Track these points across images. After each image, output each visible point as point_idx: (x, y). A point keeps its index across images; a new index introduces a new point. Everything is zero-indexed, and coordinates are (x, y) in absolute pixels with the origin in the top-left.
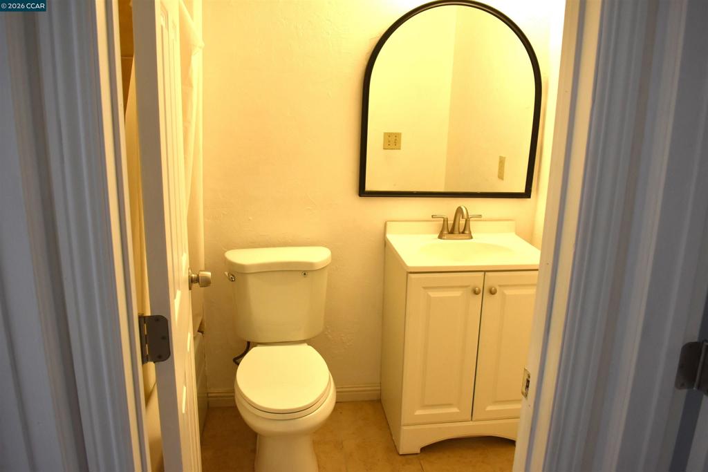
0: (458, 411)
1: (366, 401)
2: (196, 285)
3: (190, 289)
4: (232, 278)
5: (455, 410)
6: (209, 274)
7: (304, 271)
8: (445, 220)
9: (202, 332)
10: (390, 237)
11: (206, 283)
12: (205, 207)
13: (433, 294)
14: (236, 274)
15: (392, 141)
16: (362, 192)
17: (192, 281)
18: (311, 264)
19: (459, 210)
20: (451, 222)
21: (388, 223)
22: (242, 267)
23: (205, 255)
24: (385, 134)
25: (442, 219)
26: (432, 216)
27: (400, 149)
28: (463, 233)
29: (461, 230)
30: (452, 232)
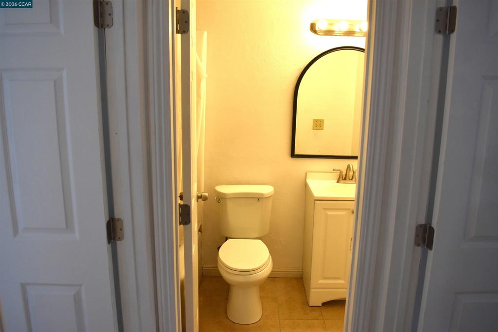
0: (344, 282)
1: (294, 278)
2: (200, 200)
3: (197, 201)
4: (219, 201)
5: (342, 281)
6: (207, 194)
7: (258, 198)
8: (341, 172)
9: (201, 232)
10: (308, 181)
11: (205, 199)
12: (205, 161)
13: (329, 213)
14: (221, 199)
15: (318, 124)
16: (293, 155)
17: (198, 197)
18: (262, 194)
19: (349, 167)
20: (344, 173)
21: (308, 173)
22: (224, 194)
23: (205, 187)
24: (314, 120)
25: (339, 172)
26: (333, 170)
27: (323, 129)
28: (352, 180)
29: (350, 178)
30: (345, 179)
